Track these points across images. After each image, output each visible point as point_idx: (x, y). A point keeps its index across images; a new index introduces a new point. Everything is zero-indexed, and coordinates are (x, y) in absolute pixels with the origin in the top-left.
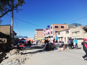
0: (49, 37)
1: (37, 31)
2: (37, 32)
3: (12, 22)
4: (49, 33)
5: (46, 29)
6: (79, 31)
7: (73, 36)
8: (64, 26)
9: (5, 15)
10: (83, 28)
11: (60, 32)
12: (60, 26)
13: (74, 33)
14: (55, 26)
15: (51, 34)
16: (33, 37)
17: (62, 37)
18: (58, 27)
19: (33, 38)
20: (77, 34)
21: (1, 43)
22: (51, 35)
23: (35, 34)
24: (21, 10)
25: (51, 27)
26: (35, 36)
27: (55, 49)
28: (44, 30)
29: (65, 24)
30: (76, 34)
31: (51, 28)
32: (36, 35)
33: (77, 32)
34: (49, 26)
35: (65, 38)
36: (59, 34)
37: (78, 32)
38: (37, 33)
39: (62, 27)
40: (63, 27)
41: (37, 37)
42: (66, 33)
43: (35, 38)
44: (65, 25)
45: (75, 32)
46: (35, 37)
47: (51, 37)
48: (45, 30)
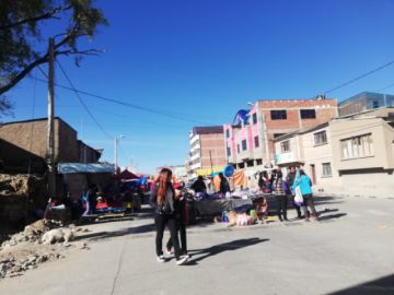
0: (246, 164)
1: (197, 137)
2: (200, 141)
3: (50, 106)
4: (244, 142)
5: (233, 127)
6: (370, 134)
7: (346, 157)
8: (316, 108)
9: (22, 81)
10: (385, 119)
11: (292, 140)
12: (294, 109)
13: (349, 142)
14: (272, 112)
15: (255, 150)
16: (186, 162)
17: (299, 160)
18: (288, 116)
19: (184, 168)
20: (360, 147)
21: (3, 193)
22: (256, 154)
23: (192, 150)
24: (93, 51)
25: (255, 115)
26: (193, 158)
27: (219, 221)
28: (225, 129)
29: (324, 98)
30: (355, 146)
31: (255, 121)
32: (195, 153)
33: (359, 137)
34: (243, 113)
35: (313, 166)
36: (286, 147)
37: (365, 135)
38: (198, 146)
39: (308, 114)
40: (313, 111)
41: (198, 165)
42: (314, 143)
43: (193, 167)
44: (320, 104)
45: (354, 138)
46: (191, 164)
47: (255, 163)
48: (228, 131)
